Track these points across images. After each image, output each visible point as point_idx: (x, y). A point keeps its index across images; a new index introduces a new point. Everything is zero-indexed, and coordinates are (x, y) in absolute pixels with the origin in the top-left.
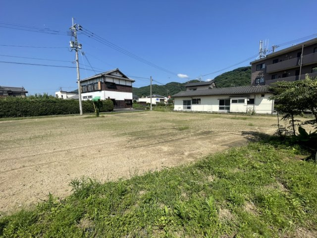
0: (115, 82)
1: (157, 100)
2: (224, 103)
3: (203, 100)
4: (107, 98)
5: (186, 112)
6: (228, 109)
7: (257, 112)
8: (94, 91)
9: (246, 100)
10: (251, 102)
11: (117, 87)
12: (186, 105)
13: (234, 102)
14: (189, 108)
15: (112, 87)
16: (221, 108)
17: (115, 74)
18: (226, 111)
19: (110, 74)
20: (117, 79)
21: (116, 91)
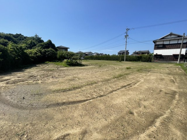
0: (164, 43)
11: (166, 46)
15: (160, 47)
19: (163, 38)
20: (167, 40)
21: (165, 49)
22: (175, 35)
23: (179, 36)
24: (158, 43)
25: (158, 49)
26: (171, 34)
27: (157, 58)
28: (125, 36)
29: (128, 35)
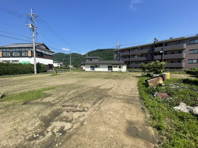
0: (42, 52)
1: (58, 65)
2: (110, 68)
3: (100, 66)
4: (37, 63)
5: (92, 72)
6: (112, 70)
7: (122, 71)
8: (22, 56)
9: (118, 67)
10: (120, 67)
13: (114, 67)
14: (94, 70)
15: (40, 55)
16: (108, 70)
17: (41, 46)
18: (111, 71)
22: (45, 46)
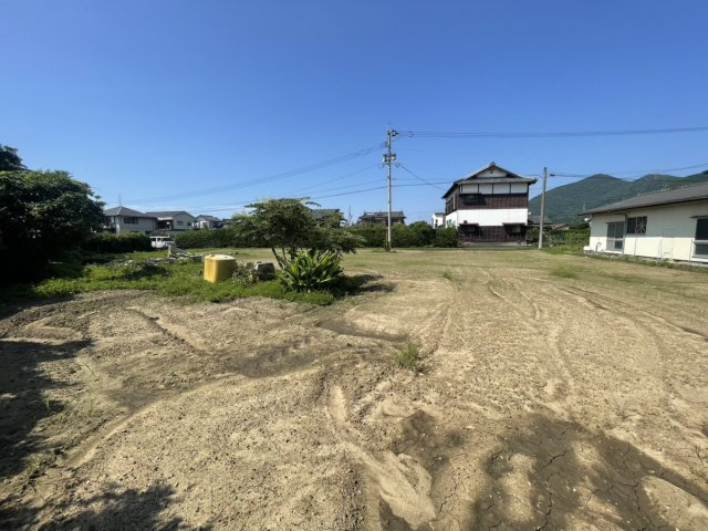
0: (481, 191)
4: (462, 223)
5: (611, 257)
11: (486, 199)
12: (612, 236)
14: (619, 245)
15: (476, 201)
16: (698, 250)
17: (488, 175)
19: (474, 177)
20: (487, 184)
21: (484, 208)
22: (500, 170)
23: (510, 175)
24: (466, 190)
25: (467, 209)
26: (493, 168)
27: (467, 234)
28: (385, 156)
29: (395, 155)
